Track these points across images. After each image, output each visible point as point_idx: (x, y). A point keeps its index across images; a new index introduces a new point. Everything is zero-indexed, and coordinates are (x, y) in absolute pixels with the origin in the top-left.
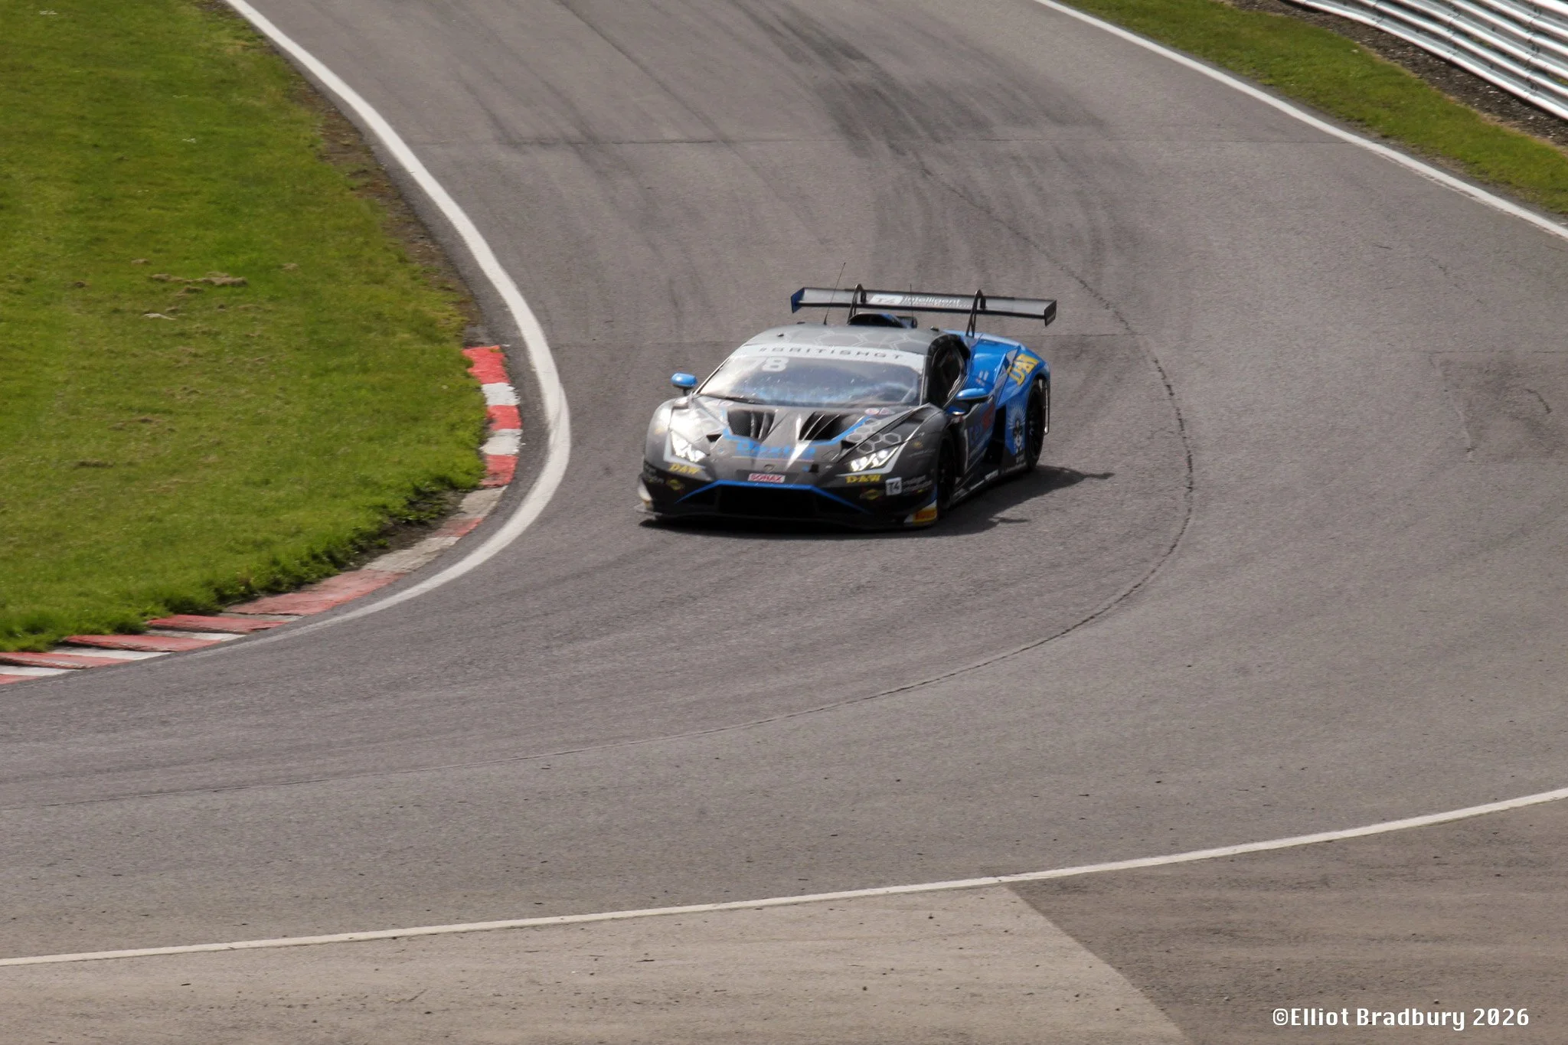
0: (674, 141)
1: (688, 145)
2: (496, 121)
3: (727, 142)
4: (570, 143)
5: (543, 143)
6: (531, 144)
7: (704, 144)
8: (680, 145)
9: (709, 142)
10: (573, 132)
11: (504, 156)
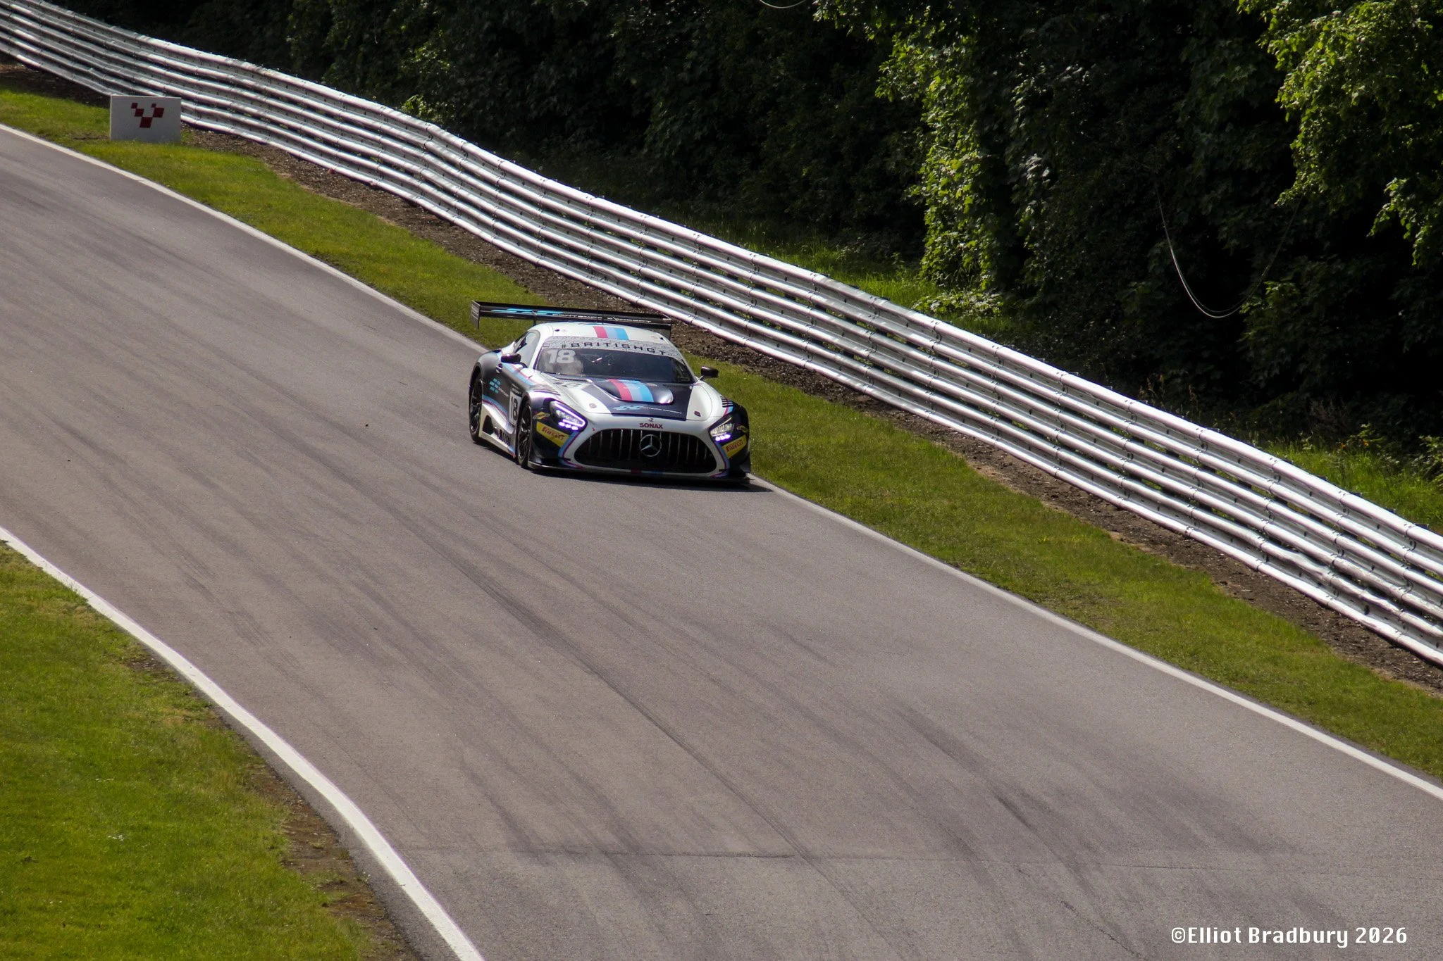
0: (740, 855)
1: (758, 860)
2: (509, 821)
3: (808, 858)
4: (606, 853)
5: (572, 852)
6: (555, 853)
7: (777, 859)
8: (747, 859)
9: (785, 856)
10: (609, 838)
11: (521, 868)
